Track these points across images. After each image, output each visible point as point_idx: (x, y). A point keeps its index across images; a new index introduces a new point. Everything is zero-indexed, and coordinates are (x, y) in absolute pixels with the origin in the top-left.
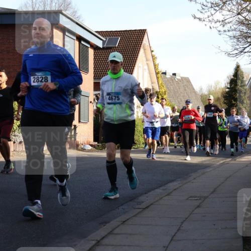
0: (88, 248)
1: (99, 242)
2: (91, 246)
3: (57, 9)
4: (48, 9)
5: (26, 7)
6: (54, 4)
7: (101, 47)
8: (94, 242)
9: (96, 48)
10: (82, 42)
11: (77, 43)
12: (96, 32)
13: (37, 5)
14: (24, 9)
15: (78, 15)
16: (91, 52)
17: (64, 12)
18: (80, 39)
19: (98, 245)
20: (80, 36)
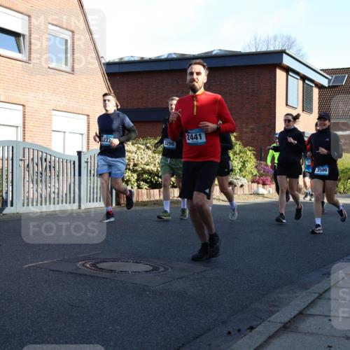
0: (310, 301)
1: (321, 295)
2: (312, 299)
3: (280, 49)
4: (271, 48)
5: (249, 48)
6: (277, 43)
7: (327, 85)
8: (316, 295)
9: (320, 87)
10: (307, 82)
11: (301, 82)
12: (321, 70)
13: (260, 45)
14: (247, 50)
15: (302, 53)
16: (316, 91)
17: (287, 51)
18: (304, 78)
19: (320, 299)
20: (305, 76)
